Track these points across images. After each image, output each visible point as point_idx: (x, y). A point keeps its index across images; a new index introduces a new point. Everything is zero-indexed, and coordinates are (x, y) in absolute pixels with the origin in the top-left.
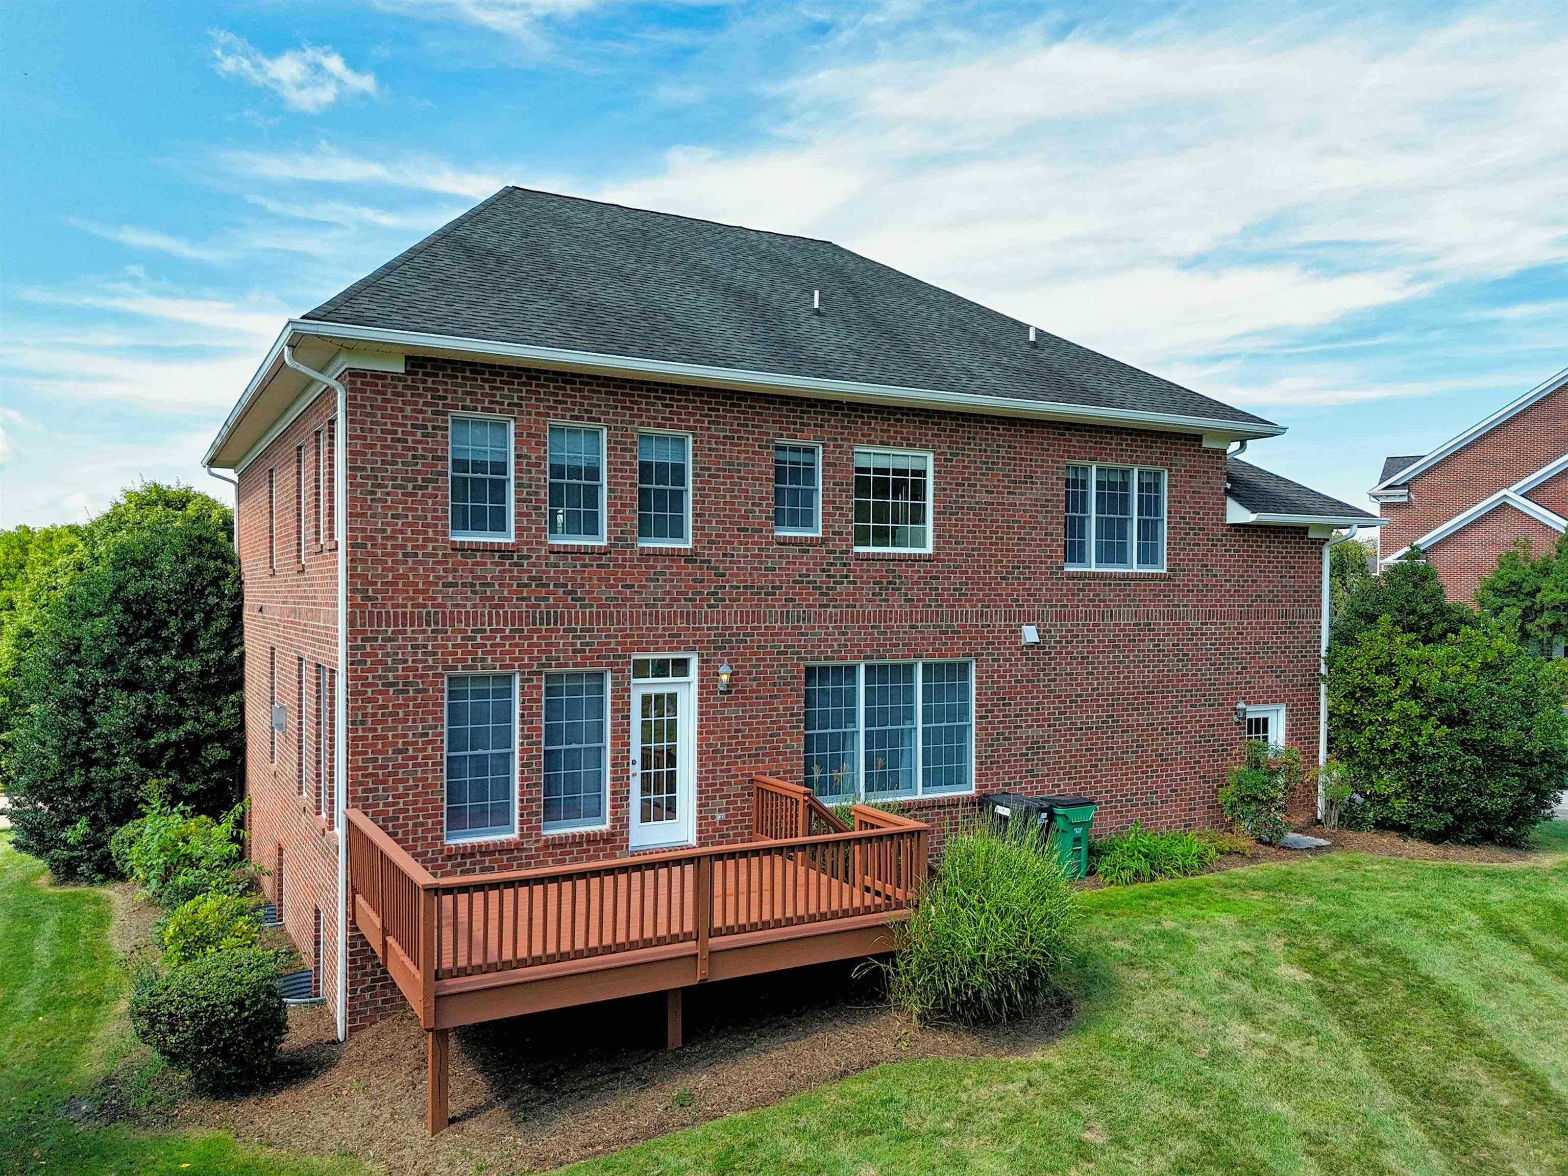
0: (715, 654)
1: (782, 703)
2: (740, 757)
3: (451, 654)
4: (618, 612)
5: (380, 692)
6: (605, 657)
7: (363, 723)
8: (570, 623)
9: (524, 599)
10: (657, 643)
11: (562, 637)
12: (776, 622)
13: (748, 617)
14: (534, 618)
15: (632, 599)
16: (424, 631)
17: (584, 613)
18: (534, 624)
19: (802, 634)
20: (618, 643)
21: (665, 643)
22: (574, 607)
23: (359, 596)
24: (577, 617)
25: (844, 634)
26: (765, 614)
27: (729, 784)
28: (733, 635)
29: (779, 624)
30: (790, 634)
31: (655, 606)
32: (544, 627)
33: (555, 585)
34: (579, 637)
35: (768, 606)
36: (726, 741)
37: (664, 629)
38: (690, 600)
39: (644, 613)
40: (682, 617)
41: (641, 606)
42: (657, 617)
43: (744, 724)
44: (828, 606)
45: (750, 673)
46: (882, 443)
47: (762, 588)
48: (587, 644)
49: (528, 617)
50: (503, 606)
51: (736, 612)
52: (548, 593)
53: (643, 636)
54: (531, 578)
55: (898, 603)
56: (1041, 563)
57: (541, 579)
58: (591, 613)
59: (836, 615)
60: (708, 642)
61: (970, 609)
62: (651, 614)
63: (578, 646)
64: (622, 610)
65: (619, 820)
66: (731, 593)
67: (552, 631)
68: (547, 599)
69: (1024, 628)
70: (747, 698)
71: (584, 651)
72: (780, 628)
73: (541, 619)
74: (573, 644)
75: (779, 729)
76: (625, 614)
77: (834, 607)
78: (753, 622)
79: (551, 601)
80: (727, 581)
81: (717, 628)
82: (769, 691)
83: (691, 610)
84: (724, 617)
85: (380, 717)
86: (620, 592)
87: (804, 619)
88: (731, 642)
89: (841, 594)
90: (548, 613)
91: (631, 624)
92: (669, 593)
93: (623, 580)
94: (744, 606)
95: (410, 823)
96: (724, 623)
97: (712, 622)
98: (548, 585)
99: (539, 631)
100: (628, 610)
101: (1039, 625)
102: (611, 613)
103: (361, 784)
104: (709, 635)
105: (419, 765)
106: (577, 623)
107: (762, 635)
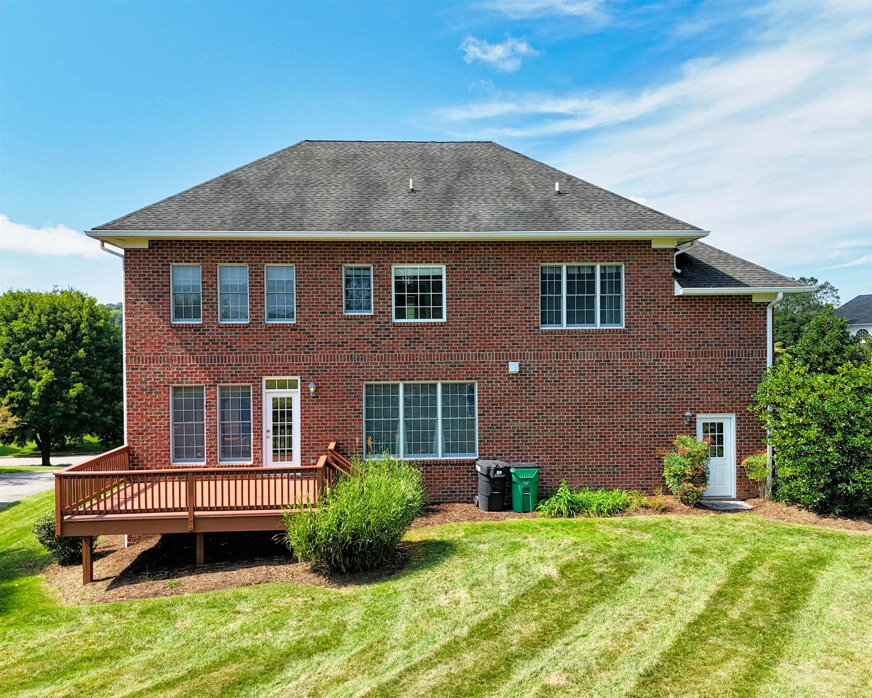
0: (309, 377)
1: (349, 403)
2: (324, 431)
3: (171, 376)
4: (255, 356)
5: (139, 393)
6: (248, 378)
7: (132, 406)
8: (229, 362)
9: (206, 350)
10: (276, 371)
11: (225, 369)
12: (345, 360)
13: (327, 358)
14: (211, 359)
15: (262, 350)
16: (159, 366)
17: (236, 357)
18: (211, 362)
19: (361, 367)
20: (255, 372)
21: (280, 371)
22: (232, 354)
23: (129, 350)
24: (233, 359)
25: (387, 367)
26: (338, 356)
27: (318, 444)
28: (319, 367)
29: (346, 362)
30: (353, 367)
31: (274, 353)
32: (216, 364)
33: (222, 343)
34: (234, 369)
35: (339, 352)
36: (316, 422)
37: (279, 365)
38: (294, 349)
39: (269, 357)
40: (289, 358)
41: (267, 353)
42: (275, 358)
43: (326, 414)
44: (376, 352)
45: (329, 387)
46: (409, 262)
47: (336, 343)
48: (238, 372)
49: (208, 359)
50: (196, 354)
51: (320, 356)
52: (218, 347)
53: (268, 368)
54: (210, 340)
55: (421, 350)
56: (522, 325)
57: (214, 340)
58: (240, 357)
59: (382, 356)
60: (305, 371)
61: (470, 353)
62: (272, 357)
63: (234, 373)
64: (256, 355)
65: (257, 459)
66: (317, 346)
67: (220, 365)
68: (217, 350)
69: (509, 363)
70: (328, 400)
71: (237, 375)
72: (347, 364)
73: (215, 359)
74: (231, 372)
75: (347, 417)
76: (258, 357)
77: (380, 352)
78: (331, 360)
79: (220, 351)
80: (315, 340)
81: (310, 364)
82: (341, 397)
83: (294, 354)
84: (314, 358)
85: (139, 404)
86: (255, 346)
87: (362, 359)
88: (318, 371)
89: (384, 345)
90: (218, 357)
91: (262, 362)
92: (282, 346)
93: (257, 340)
94: (325, 352)
95: (154, 454)
96: (314, 361)
97: (307, 361)
98: (218, 343)
99: (214, 365)
100: (260, 355)
101: (521, 362)
102: (251, 357)
103: (132, 434)
104: (305, 368)
105: (157, 427)
106: (233, 362)
107: (336, 367)
